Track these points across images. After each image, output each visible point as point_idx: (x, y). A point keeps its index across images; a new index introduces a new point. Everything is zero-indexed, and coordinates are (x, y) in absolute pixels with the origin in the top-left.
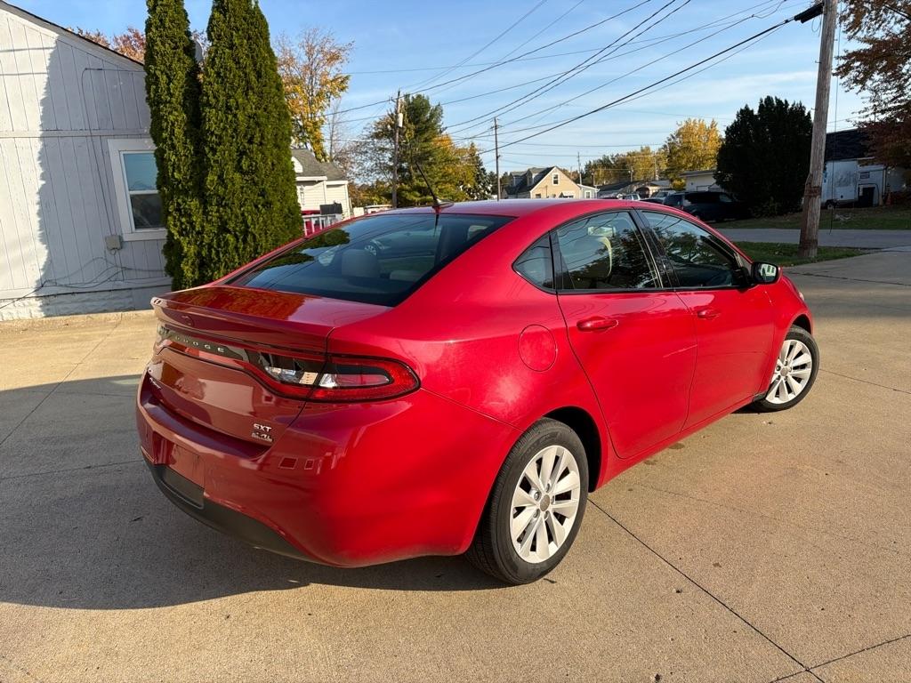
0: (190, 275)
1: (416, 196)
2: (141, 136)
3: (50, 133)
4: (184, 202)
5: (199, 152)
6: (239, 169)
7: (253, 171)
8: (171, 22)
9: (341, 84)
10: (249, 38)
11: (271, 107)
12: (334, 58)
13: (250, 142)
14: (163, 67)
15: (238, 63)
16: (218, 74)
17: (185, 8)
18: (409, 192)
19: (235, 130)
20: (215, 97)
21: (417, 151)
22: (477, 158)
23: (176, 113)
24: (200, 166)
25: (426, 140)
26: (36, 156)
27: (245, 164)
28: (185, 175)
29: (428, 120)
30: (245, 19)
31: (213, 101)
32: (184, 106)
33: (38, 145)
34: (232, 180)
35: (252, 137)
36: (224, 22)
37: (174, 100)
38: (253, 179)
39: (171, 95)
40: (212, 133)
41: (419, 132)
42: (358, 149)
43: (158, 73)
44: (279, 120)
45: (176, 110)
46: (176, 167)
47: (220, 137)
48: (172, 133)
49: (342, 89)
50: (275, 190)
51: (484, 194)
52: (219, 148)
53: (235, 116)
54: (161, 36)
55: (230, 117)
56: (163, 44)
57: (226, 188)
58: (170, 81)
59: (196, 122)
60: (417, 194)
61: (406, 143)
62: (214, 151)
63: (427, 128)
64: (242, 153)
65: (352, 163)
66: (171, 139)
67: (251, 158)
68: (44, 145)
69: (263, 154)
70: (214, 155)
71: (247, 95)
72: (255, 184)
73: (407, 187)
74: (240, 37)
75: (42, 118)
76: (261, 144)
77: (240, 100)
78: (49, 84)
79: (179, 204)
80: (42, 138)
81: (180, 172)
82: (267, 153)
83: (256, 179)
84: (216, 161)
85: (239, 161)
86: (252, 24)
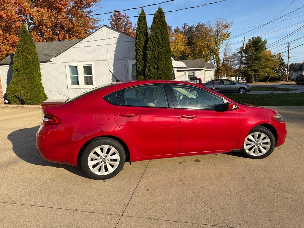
0: (140, 97)
1: (252, 73)
2: (133, 59)
3: (116, 59)
4: (140, 77)
5: (145, 63)
6: (154, 68)
7: (158, 68)
8: (142, 27)
9: (227, 36)
10: (161, 30)
11: (165, 49)
12: (226, 27)
13: (158, 60)
14: (139, 40)
15: (157, 37)
16: (151, 41)
17: (147, 23)
18: (250, 71)
19: (154, 57)
20: (150, 47)
21: (255, 57)
22: (282, 58)
23: (141, 53)
24: (145, 67)
25: (259, 53)
26: (112, 65)
27: (156, 67)
28: (141, 69)
29: (260, 46)
30: (160, 24)
31: (149, 48)
32: (143, 50)
33: (113, 62)
34: (152, 71)
35: (159, 58)
36: (155, 26)
37: (140, 49)
38: (158, 70)
39: (140, 48)
40: (148, 58)
41: (256, 50)
42: (233, 57)
43: (138, 42)
44: (167, 53)
45: (141, 52)
46: (139, 68)
47: (150, 59)
48: (139, 58)
49: (228, 37)
50: (164, 74)
51: (283, 72)
52: (149, 62)
53: (155, 52)
54: (139, 32)
55: (153, 53)
56: (139, 34)
57: (150, 73)
58: (140, 44)
59: (145, 54)
60: (253, 72)
61: (251, 54)
62: (148, 62)
63: (260, 49)
64: (156, 63)
65: (231, 62)
66: (139, 60)
67: (158, 65)
68: (114, 62)
69: (161, 63)
70: (148, 64)
71: (159, 46)
72: (158, 72)
73: (249, 69)
74: (158, 30)
75: (115, 55)
76: (161, 60)
77: (156, 48)
78: (117, 46)
79: (139, 78)
80: (114, 60)
81: (140, 69)
82: (162, 63)
83: (159, 70)
84: (148, 66)
85: (154, 66)
86: (162, 25)
